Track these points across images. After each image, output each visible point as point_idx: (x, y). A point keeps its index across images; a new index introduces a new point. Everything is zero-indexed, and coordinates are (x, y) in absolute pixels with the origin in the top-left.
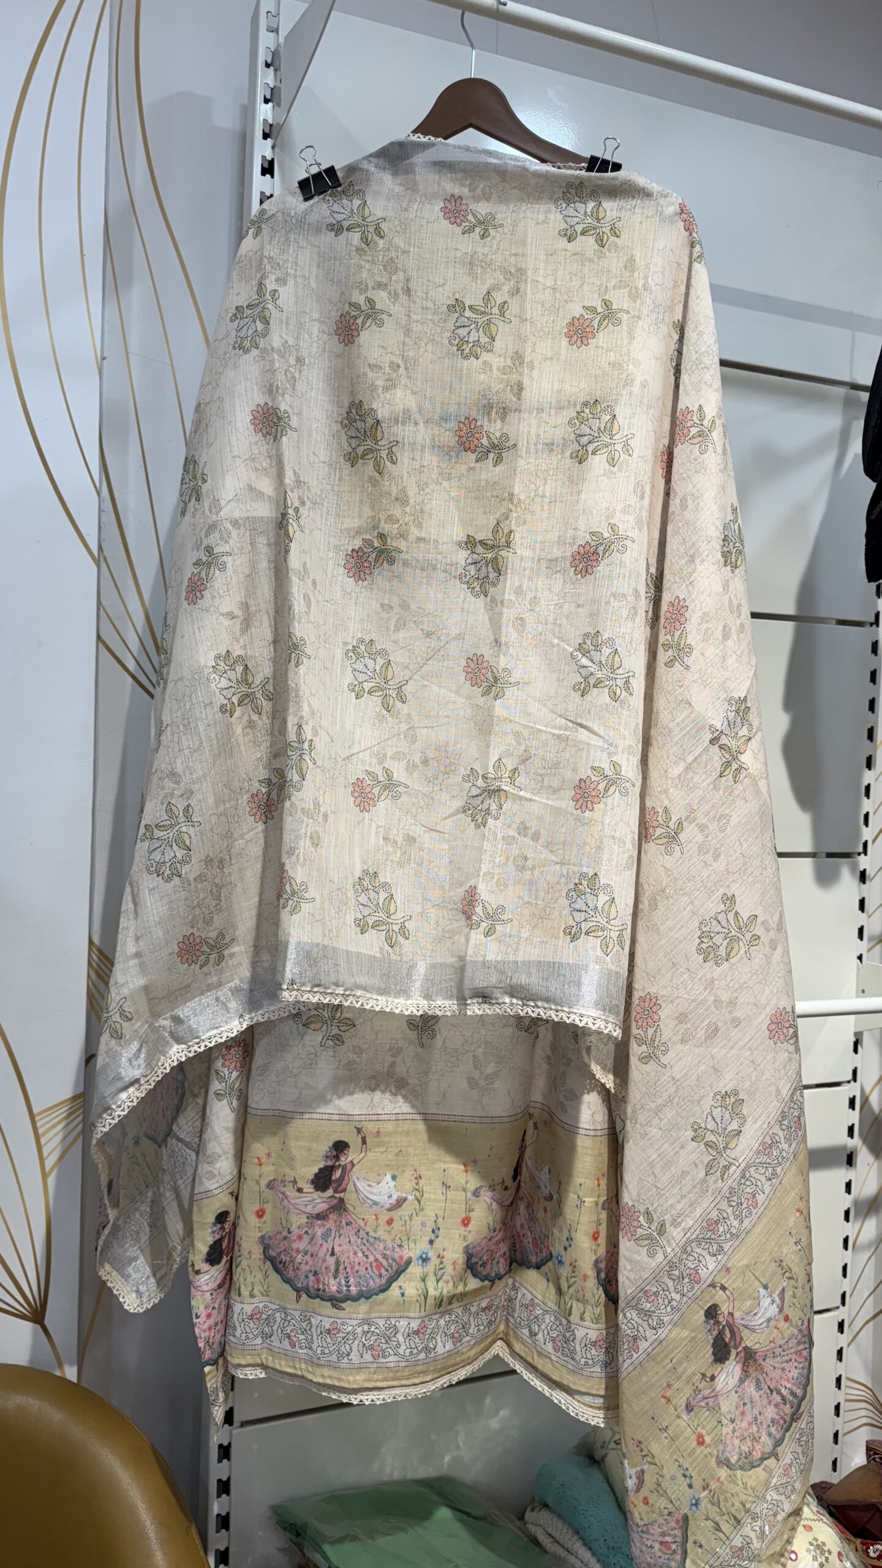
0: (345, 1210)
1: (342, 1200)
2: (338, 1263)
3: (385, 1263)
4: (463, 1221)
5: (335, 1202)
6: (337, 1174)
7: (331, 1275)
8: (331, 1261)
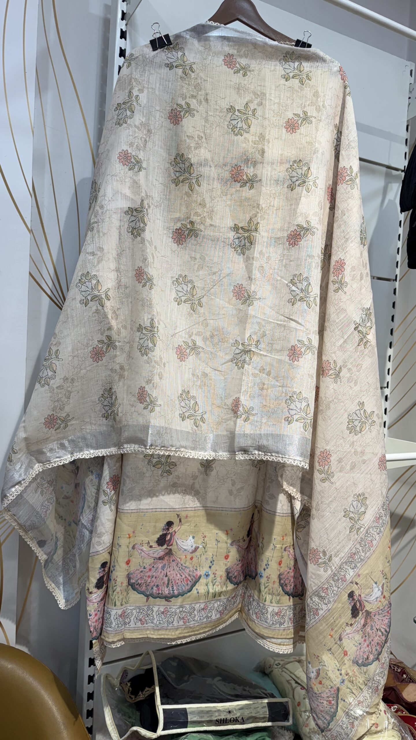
0: (172, 554)
1: (171, 550)
2: (169, 580)
3: (190, 578)
4: (225, 557)
5: (167, 551)
6: (168, 537)
7: (165, 586)
8: (166, 579)
